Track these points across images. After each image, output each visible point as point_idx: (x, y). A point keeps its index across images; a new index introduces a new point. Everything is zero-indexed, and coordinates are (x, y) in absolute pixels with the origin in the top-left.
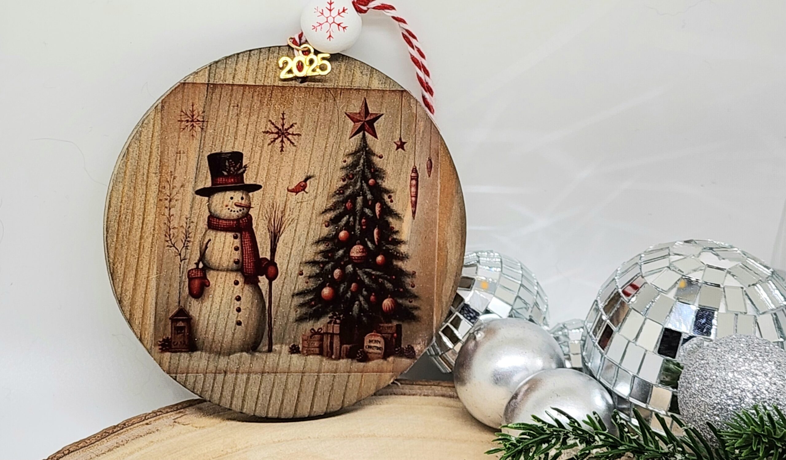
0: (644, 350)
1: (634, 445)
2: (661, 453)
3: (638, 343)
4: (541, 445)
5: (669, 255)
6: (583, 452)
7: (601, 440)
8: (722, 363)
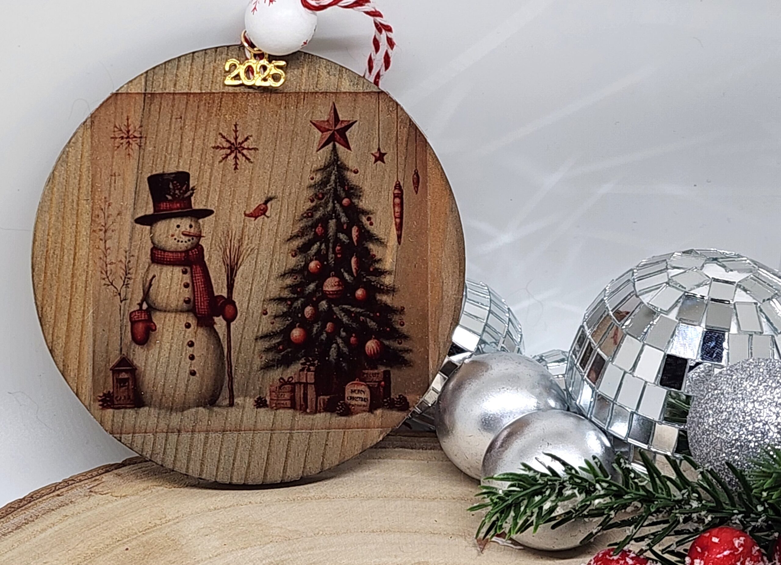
0: (644, 382)
1: (642, 492)
2: (674, 501)
3: (635, 374)
4: (534, 497)
5: (667, 269)
6: (583, 504)
7: (603, 488)
8: (739, 392)
